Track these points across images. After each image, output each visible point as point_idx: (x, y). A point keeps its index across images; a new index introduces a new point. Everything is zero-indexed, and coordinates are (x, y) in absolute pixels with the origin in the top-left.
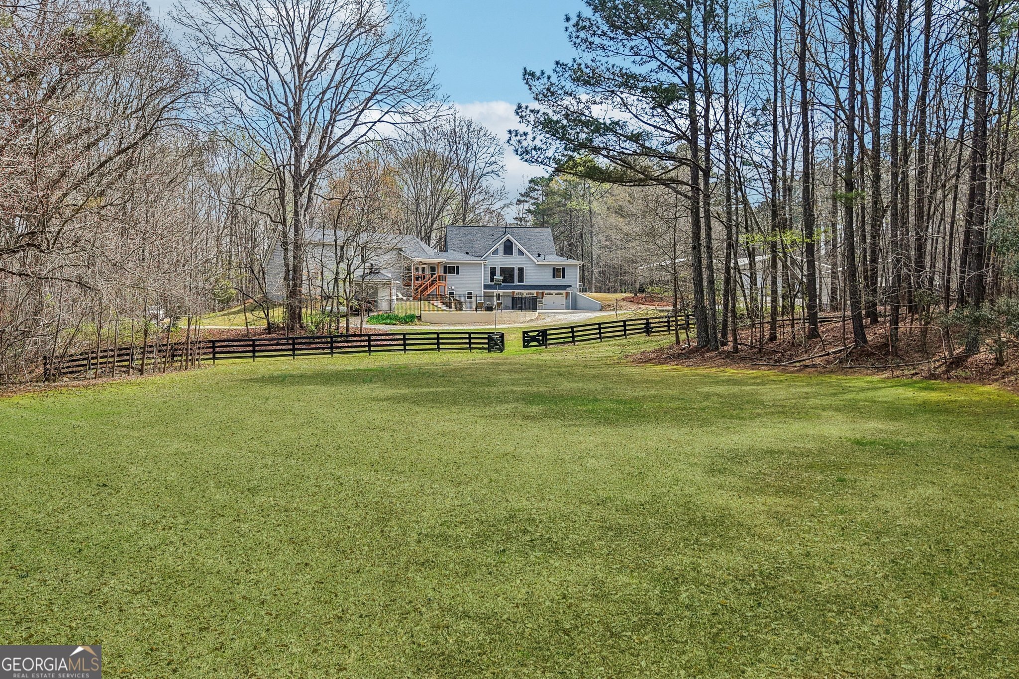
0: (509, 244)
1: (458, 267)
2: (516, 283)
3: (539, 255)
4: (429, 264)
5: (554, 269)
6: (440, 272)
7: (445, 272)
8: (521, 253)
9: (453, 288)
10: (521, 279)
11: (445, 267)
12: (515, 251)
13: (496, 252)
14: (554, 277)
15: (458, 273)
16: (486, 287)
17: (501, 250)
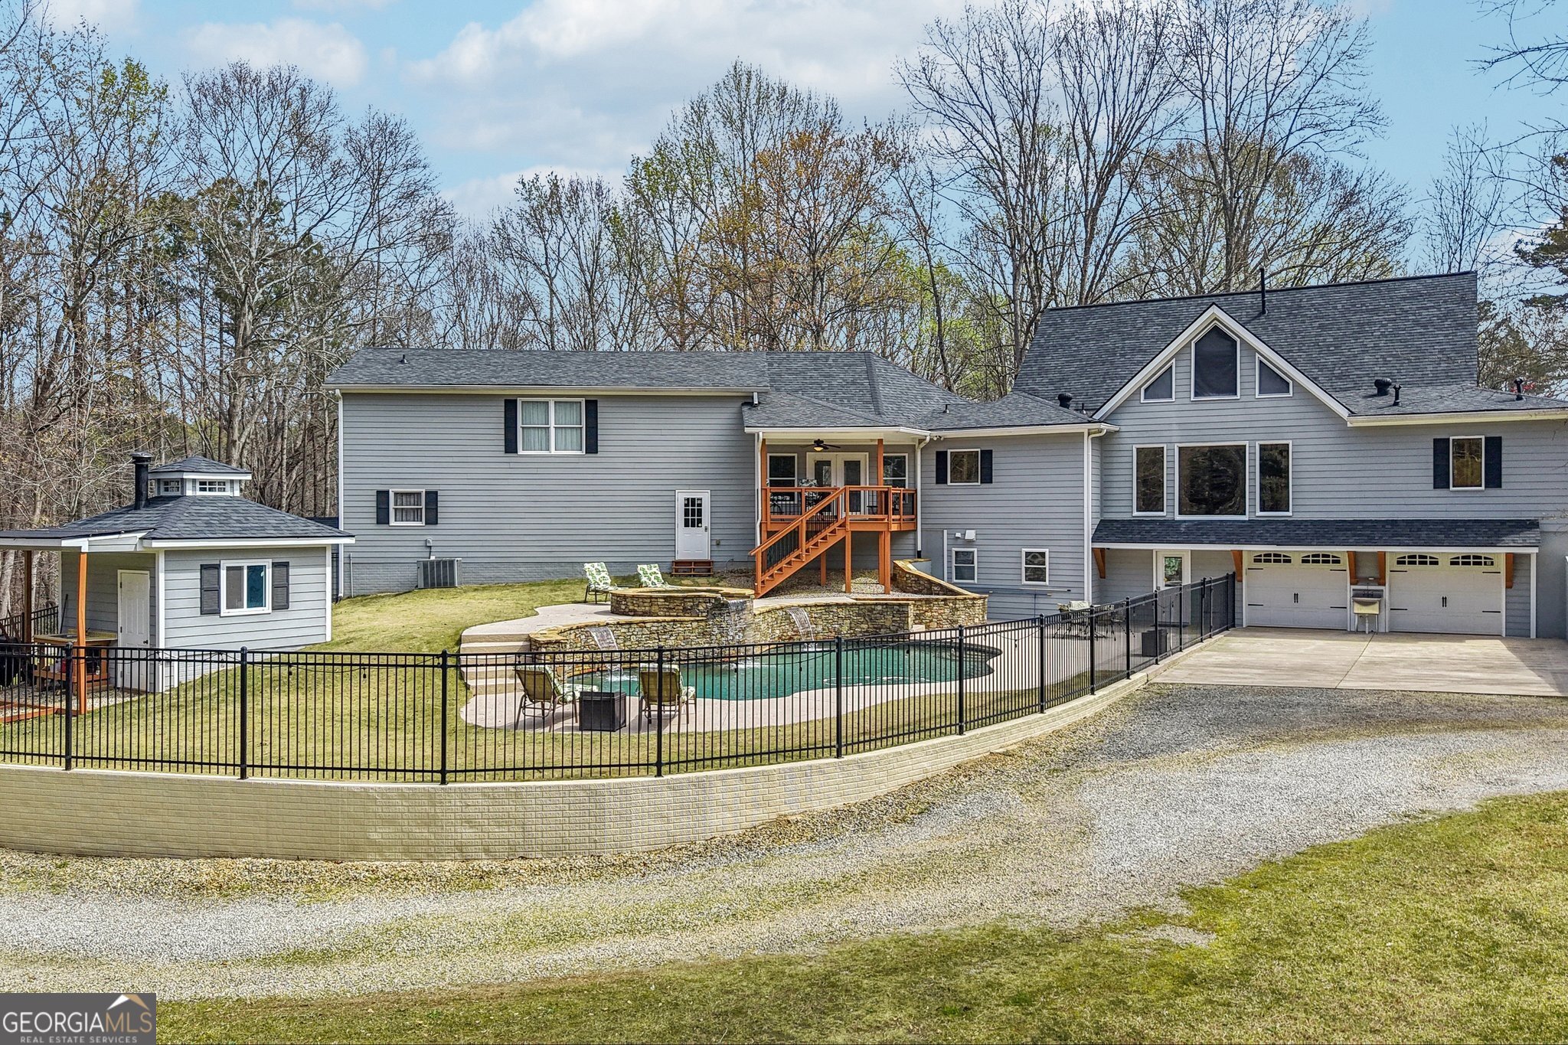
0: (1222, 347)
1: (987, 455)
2: (1254, 511)
3: (1382, 388)
4: (873, 449)
5: (1440, 447)
6: (920, 475)
7: (941, 479)
8: (1273, 382)
9: (970, 535)
10: (1275, 498)
11: (941, 457)
12: (1247, 375)
13: (1159, 387)
14: (1441, 480)
15: (987, 478)
16: (1106, 529)
17: (1184, 378)
